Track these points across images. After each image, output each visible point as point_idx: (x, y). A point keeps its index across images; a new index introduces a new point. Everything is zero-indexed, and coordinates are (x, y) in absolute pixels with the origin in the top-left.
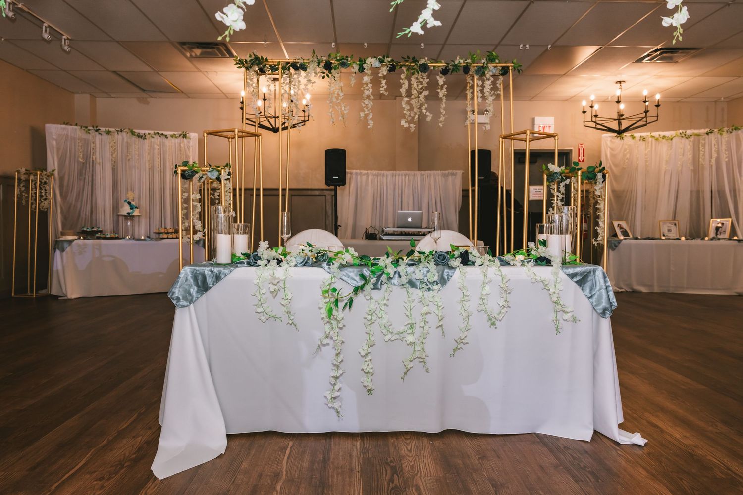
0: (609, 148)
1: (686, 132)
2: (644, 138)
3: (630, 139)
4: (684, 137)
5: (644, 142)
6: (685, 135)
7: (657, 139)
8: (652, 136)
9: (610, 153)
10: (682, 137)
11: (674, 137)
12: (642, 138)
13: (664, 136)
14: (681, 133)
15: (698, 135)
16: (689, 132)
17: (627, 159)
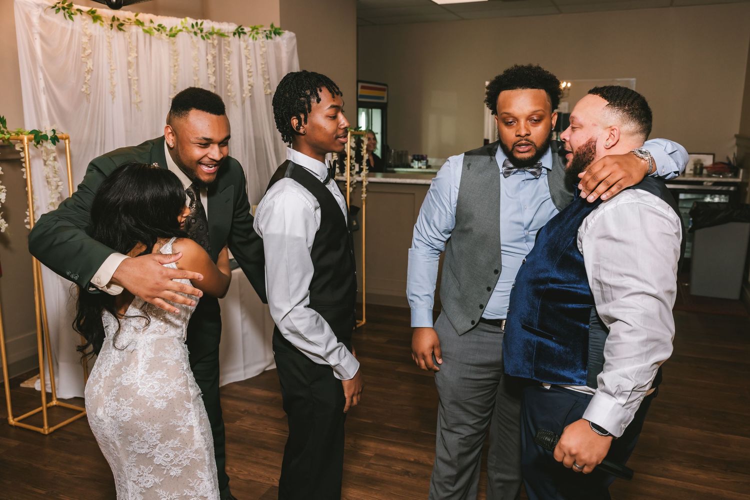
0: (37, 36)
1: (201, 24)
2: (122, 25)
3: (88, 20)
4: (199, 35)
5: (121, 33)
6: (202, 31)
7: (148, 32)
8: (139, 23)
9: (43, 49)
10: (196, 33)
11: (181, 30)
12: (116, 23)
13: (160, 25)
14: (193, 25)
15: (221, 35)
16: (208, 25)
17: (88, 72)
